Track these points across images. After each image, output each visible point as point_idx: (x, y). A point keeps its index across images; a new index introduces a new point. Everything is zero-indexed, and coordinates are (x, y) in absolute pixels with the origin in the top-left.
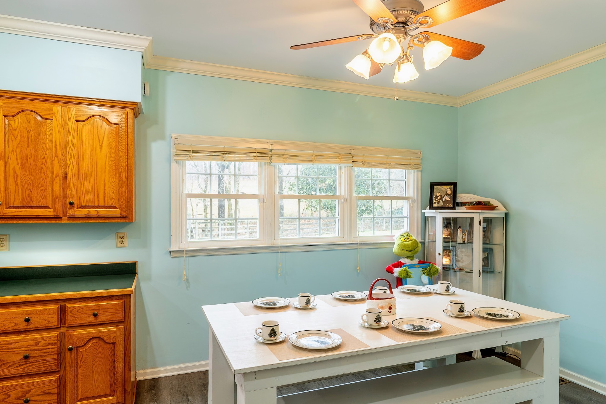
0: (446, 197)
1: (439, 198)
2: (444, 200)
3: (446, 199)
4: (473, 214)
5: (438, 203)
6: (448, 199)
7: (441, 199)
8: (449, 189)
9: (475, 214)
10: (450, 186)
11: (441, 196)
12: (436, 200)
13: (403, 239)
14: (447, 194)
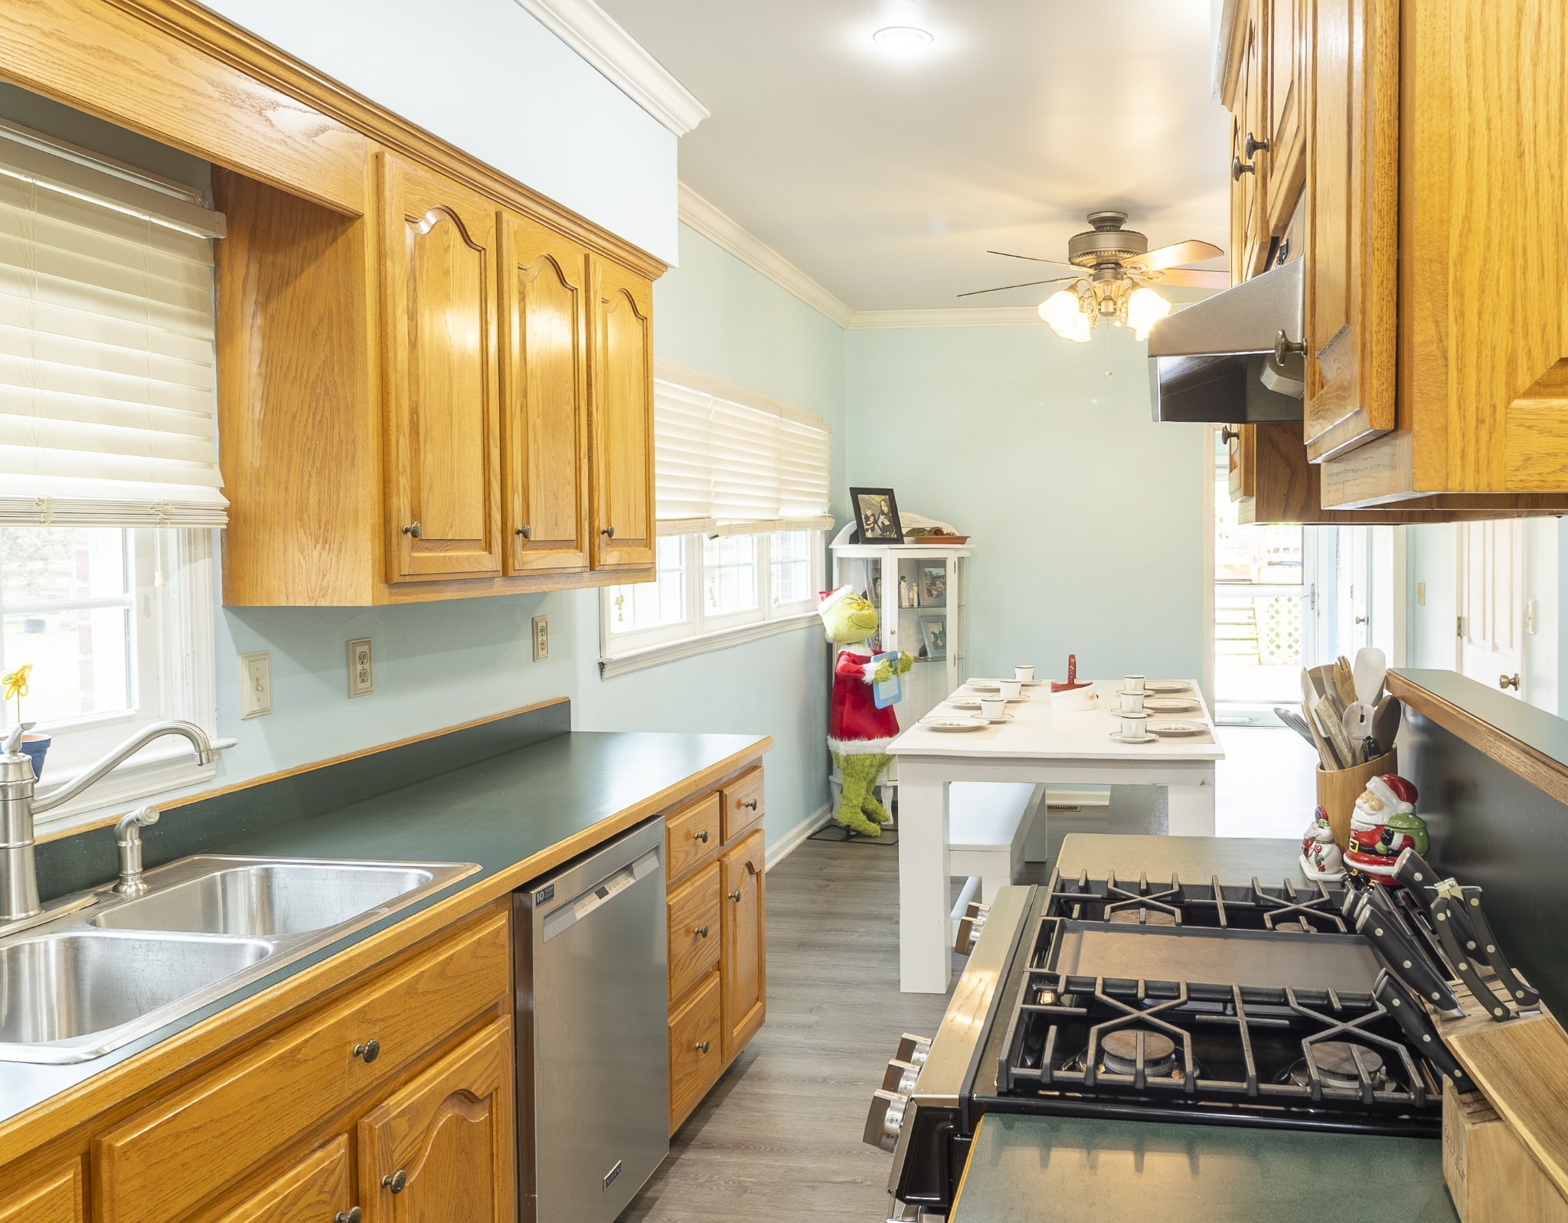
0: (882, 517)
1: (872, 519)
2: (880, 524)
3: (883, 523)
4: (946, 551)
5: (873, 529)
6: (887, 523)
7: (876, 522)
8: (883, 503)
9: (951, 551)
10: (883, 497)
11: (873, 515)
12: (867, 525)
13: (855, 605)
14: (883, 514)
